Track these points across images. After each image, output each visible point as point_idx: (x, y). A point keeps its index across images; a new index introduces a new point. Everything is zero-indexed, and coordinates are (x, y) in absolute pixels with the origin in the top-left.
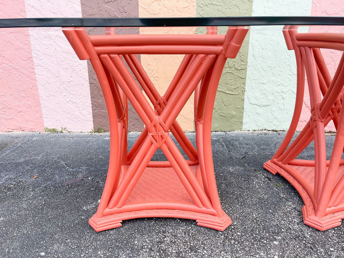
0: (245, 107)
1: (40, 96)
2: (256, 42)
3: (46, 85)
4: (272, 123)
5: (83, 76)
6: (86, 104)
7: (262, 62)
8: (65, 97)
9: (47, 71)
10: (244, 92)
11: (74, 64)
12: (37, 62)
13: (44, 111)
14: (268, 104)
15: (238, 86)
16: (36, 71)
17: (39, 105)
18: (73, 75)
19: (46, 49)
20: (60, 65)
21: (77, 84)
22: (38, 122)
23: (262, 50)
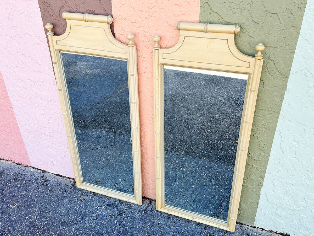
0: (259, 203)
1: (22, 134)
2: (287, 132)
3: (26, 126)
4: (298, 230)
5: (60, 125)
6: (67, 152)
7: (293, 158)
8: (45, 141)
9: (25, 112)
10: (260, 187)
11: (49, 111)
12: (14, 102)
13: (28, 149)
14: (296, 209)
15: (252, 178)
16: (14, 110)
17: (22, 142)
18: (50, 122)
19: (20, 91)
20: (36, 109)
21: (55, 131)
22: (24, 157)
23: (295, 143)
